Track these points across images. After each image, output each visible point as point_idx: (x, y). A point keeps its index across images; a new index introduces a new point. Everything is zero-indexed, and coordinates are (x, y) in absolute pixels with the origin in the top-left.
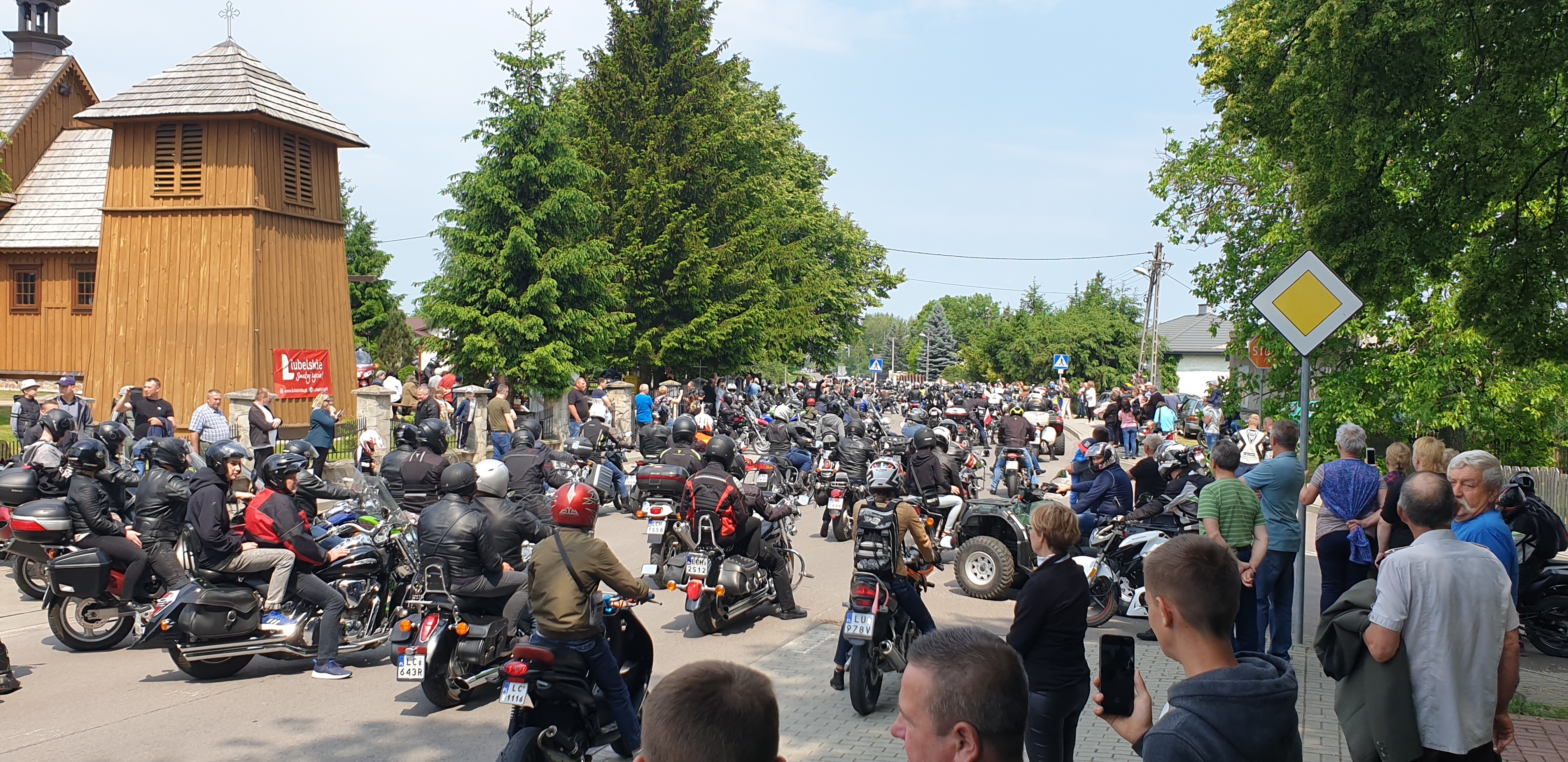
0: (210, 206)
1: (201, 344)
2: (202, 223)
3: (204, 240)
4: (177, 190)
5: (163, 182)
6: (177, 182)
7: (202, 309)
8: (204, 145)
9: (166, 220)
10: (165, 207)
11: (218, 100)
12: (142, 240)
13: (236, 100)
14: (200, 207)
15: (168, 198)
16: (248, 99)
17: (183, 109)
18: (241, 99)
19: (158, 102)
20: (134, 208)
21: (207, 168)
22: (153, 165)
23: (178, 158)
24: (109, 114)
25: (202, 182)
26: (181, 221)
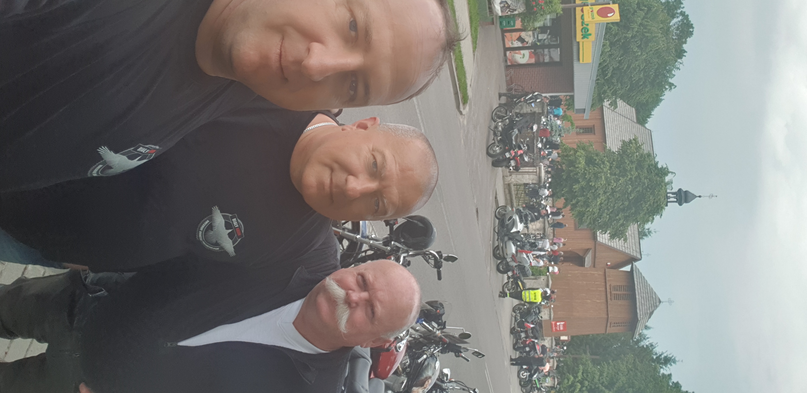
0: (609, 303)
1: (567, 300)
2: (604, 300)
3: (598, 301)
4: (613, 292)
5: (616, 288)
6: (615, 292)
7: (577, 301)
8: (627, 300)
9: (604, 289)
10: (607, 288)
11: (641, 307)
12: (597, 282)
13: (641, 313)
14: (608, 300)
15: (611, 290)
16: (642, 316)
17: (637, 297)
19: (639, 287)
20: (607, 279)
21: (620, 302)
22: (620, 284)
23: (623, 292)
24: (634, 272)
25: (616, 300)
26: (604, 294)
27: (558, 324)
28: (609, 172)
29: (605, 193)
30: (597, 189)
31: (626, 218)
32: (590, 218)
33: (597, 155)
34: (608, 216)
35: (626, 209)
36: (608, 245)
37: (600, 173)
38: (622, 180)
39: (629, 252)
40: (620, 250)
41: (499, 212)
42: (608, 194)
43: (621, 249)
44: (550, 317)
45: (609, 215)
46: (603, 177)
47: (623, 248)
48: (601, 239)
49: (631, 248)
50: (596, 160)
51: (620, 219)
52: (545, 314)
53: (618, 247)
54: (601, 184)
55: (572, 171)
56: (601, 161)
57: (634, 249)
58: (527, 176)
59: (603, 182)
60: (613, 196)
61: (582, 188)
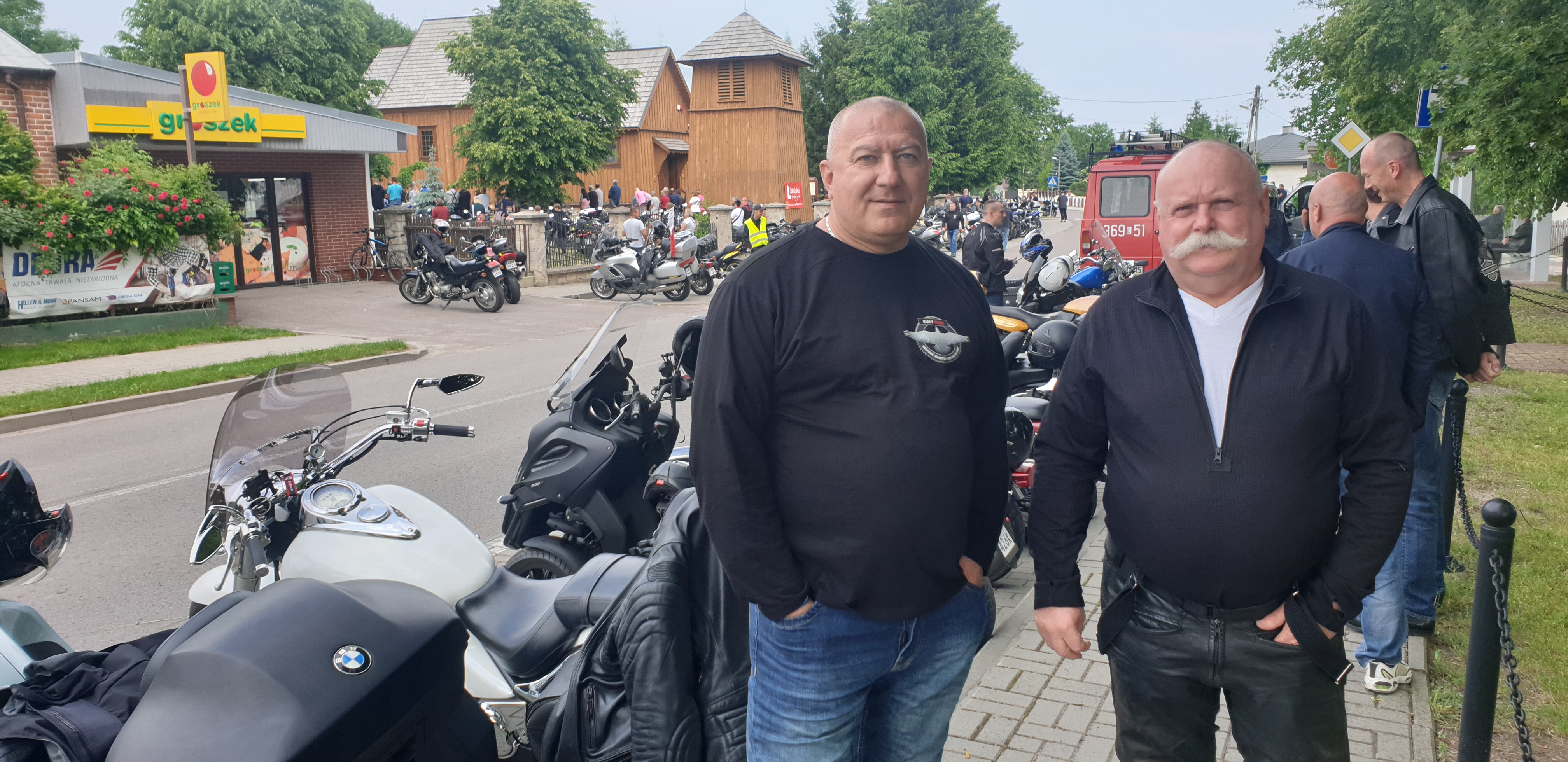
0: (751, 106)
1: (749, 181)
2: (746, 116)
3: (748, 125)
4: (731, 98)
5: (723, 93)
6: (731, 94)
7: (748, 163)
8: (745, 73)
9: (726, 115)
10: (725, 108)
11: (755, 49)
12: (713, 127)
13: (765, 48)
14: (745, 107)
15: (728, 102)
16: (772, 47)
17: (738, 55)
18: (768, 48)
19: (721, 51)
20: (708, 109)
21: (748, 86)
22: (717, 85)
23: (731, 81)
24: (695, 58)
25: (746, 93)
26: (734, 116)
27: (789, 197)
28: (510, 98)
29: (550, 108)
30: (543, 120)
31: (596, 70)
32: (600, 136)
33: (479, 120)
34: (595, 103)
35: (579, 70)
36: (646, 107)
37: (513, 116)
38: (525, 75)
39: (657, 69)
40: (654, 86)
41: (603, 293)
42: (553, 102)
43: (653, 84)
44: (780, 208)
45: (591, 101)
46: (521, 109)
47: (650, 79)
48: (635, 120)
49: (649, 65)
50: (489, 122)
51: (599, 82)
52: (776, 217)
53: (648, 89)
54: (535, 113)
55: (512, 169)
56: (491, 112)
57: (651, 60)
58: (533, 243)
59: (530, 109)
60: (557, 92)
61: (544, 149)
